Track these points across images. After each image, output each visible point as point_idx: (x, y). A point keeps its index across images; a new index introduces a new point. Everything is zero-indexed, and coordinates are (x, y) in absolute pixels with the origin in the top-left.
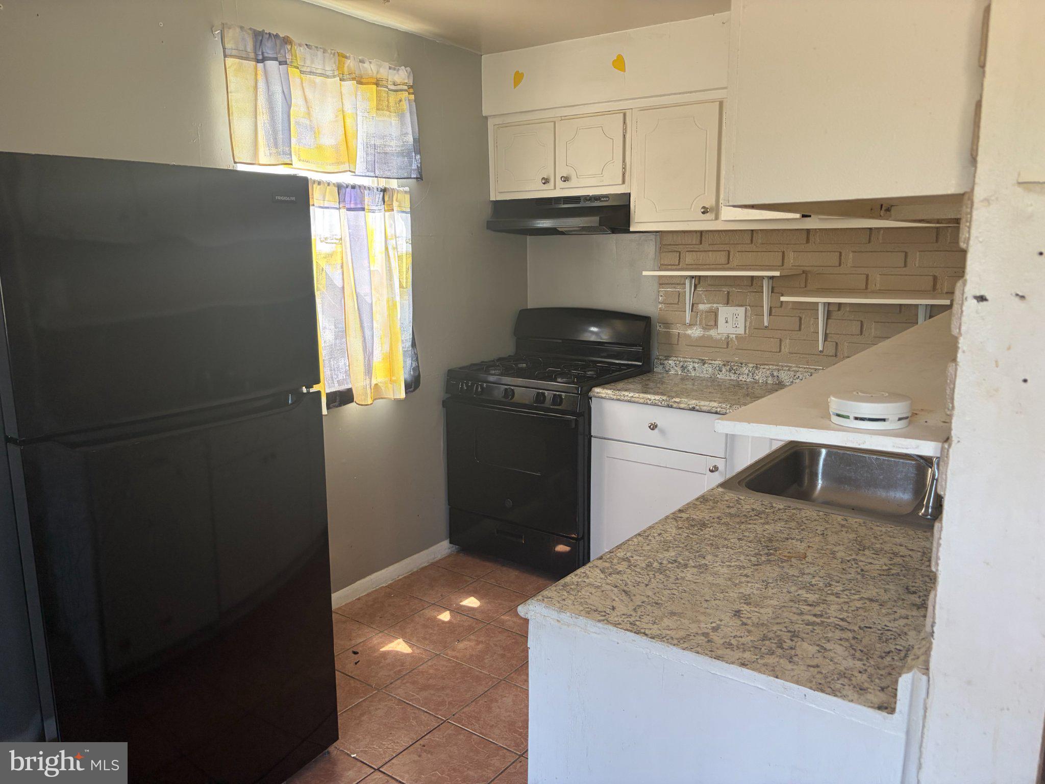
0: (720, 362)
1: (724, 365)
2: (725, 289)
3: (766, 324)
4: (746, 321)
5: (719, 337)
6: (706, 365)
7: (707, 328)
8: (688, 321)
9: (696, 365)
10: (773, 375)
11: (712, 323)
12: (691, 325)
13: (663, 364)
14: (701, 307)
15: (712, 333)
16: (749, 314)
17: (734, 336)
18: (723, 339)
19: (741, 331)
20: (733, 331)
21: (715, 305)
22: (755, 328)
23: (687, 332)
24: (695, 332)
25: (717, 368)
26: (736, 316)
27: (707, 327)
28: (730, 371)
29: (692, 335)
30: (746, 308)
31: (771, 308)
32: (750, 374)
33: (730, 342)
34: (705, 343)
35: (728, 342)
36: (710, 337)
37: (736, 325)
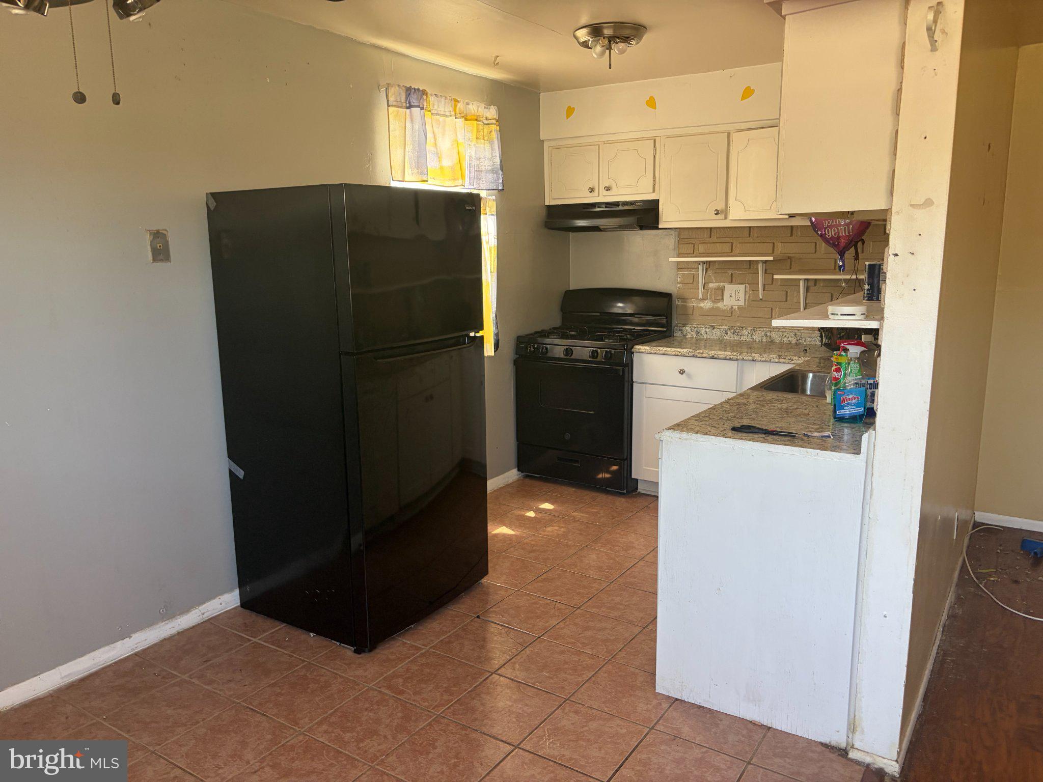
0: (726, 327)
1: (730, 329)
2: (730, 272)
3: (761, 297)
4: (745, 295)
5: (725, 308)
6: (715, 330)
7: (715, 301)
8: (700, 296)
9: (707, 330)
10: (766, 336)
11: (720, 298)
12: (703, 299)
13: (682, 330)
14: (711, 285)
15: (720, 305)
16: (748, 289)
17: (736, 307)
18: (728, 309)
19: (742, 303)
20: (736, 303)
21: (722, 284)
22: (753, 301)
23: (700, 305)
24: (707, 305)
25: (724, 332)
26: (737, 292)
27: (717, 301)
28: (734, 333)
29: (704, 307)
30: (746, 286)
31: (764, 285)
32: (749, 335)
33: (733, 312)
34: (714, 313)
35: (732, 311)
36: (718, 308)
37: (738, 298)
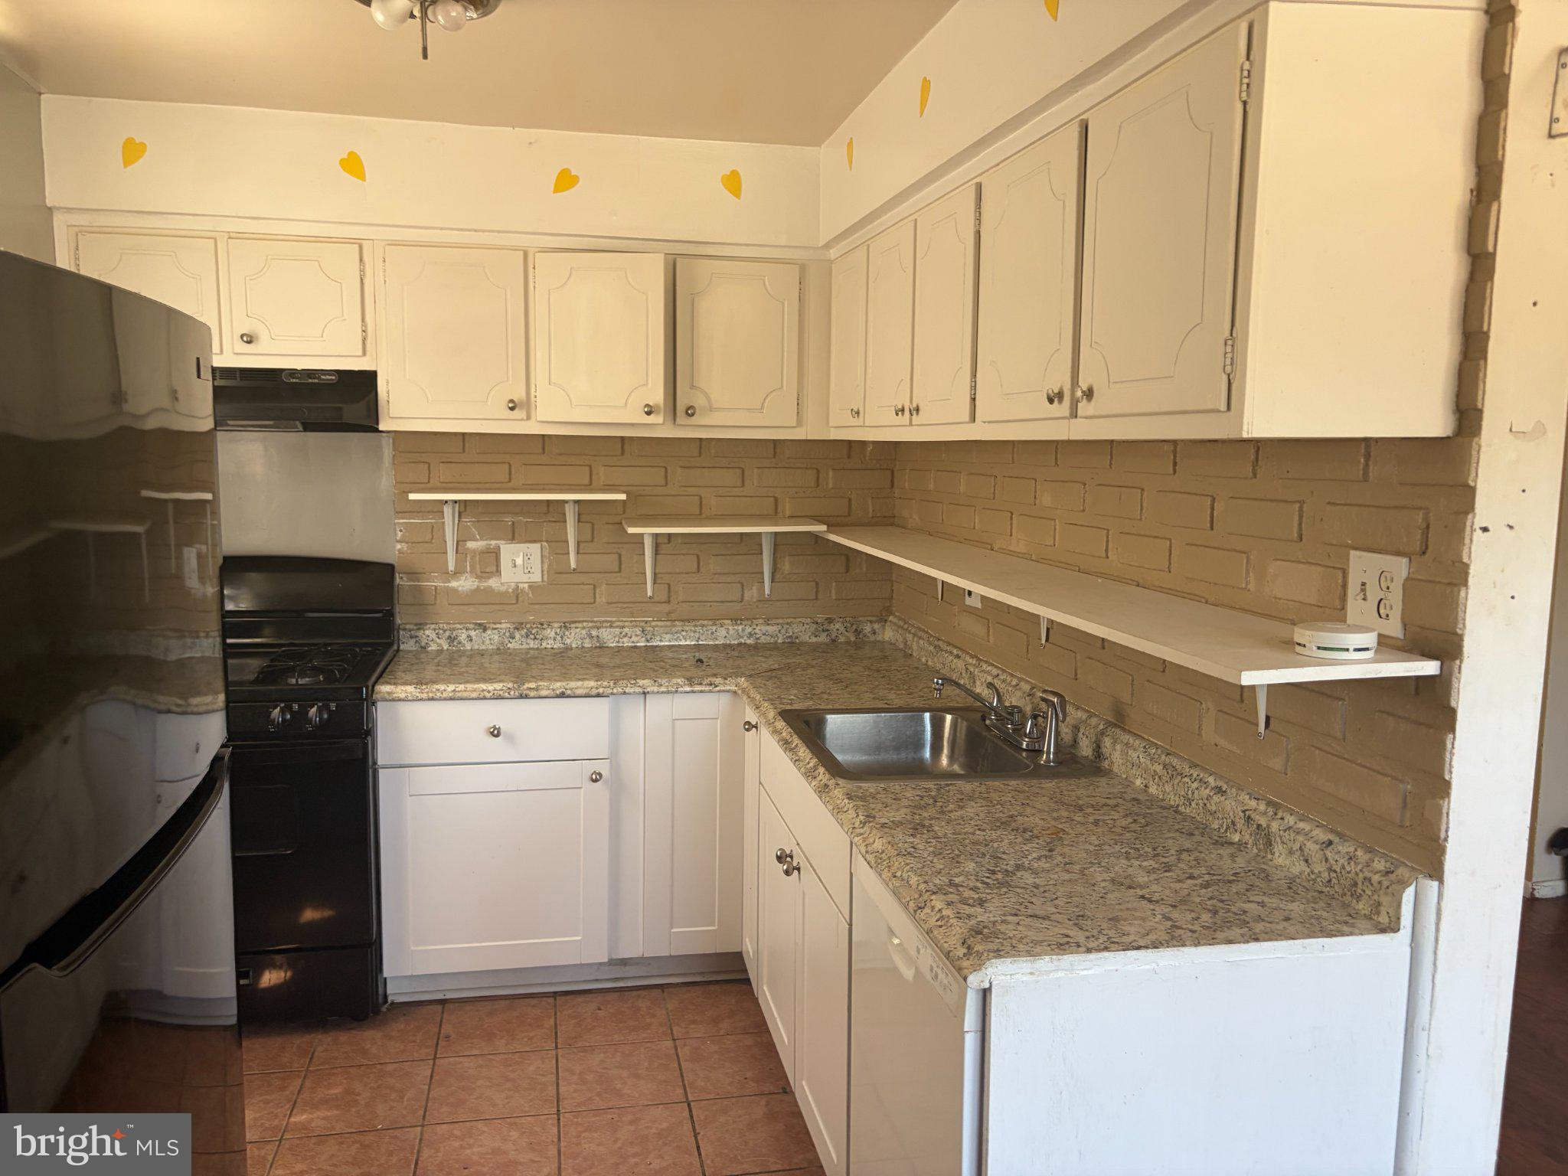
0: (508, 625)
1: (518, 629)
2: (509, 519)
3: (573, 565)
4: (542, 562)
5: (503, 589)
6: (489, 632)
7: (484, 575)
8: (451, 567)
9: (473, 633)
10: (591, 637)
11: (494, 569)
12: (458, 573)
13: (417, 637)
14: (471, 545)
15: (493, 583)
16: (546, 553)
17: (526, 585)
18: (510, 590)
19: (537, 577)
20: (525, 578)
21: (493, 542)
22: (556, 571)
23: (450, 585)
24: (465, 584)
25: (507, 634)
26: (527, 557)
28: (527, 636)
29: (460, 589)
30: (542, 545)
31: (578, 542)
32: (559, 638)
33: (520, 595)
34: (482, 599)
35: (517, 593)
36: (489, 591)
37: (529, 569)
